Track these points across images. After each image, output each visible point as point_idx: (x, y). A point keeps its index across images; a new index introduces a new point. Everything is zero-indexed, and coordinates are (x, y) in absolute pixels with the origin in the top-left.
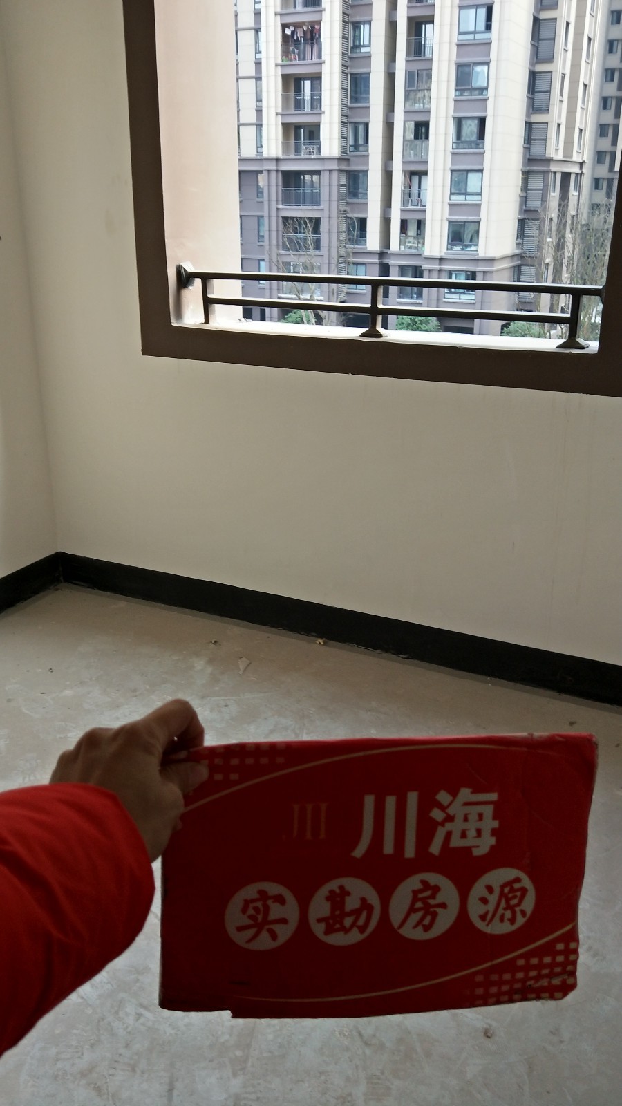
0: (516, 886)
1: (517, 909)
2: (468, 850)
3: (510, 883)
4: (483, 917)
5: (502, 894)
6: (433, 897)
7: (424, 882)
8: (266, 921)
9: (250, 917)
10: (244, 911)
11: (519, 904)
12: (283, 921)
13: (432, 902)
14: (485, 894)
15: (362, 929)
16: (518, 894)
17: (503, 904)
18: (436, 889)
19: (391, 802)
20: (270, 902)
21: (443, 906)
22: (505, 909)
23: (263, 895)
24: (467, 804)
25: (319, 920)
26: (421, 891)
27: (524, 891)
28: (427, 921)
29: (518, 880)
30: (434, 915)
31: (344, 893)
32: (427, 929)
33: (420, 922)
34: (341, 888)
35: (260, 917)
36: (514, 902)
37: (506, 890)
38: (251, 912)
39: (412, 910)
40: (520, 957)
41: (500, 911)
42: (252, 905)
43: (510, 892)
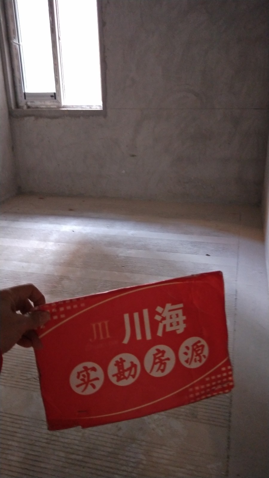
0: (199, 344)
1: (201, 355)
2: (174, 332)
3: (195, 344)
5: (194, 350)
6: (163, 356)
7: (158, 350)
8: (89, 381)
9: (82, 380)
10: (78, 377)
11: (201, 353)
12: (97, 379)
13: (163, 358)
14: (186, 351)
16: (200, 348)
17: (195, 354)
19: (136, 315)
20: (89, 371)
21: (168, 359)
22: (196, 356)
23: (86, 368)
24: (170, 311)
25: (114, 376)
26: (157, 354)
28: (162, 368)
29: (199, 342)
30: (165, 364)
31: (122, 361)
32: (163, 371)
33: (159, 369)
34: (121, 359)
35: (86, 379)
36: (199, 352)
38: (81, 377)
39: (155, 363)
40: (206, 377)
41: (194, 357)
42: (81, 374)
43: (196, 348)
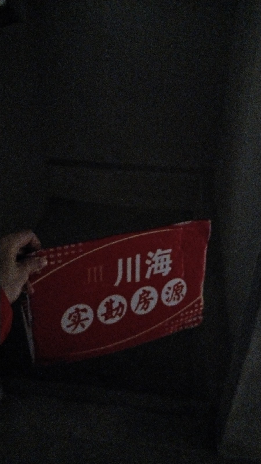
0: (180, 285)
1: (180, 294)
2: (161, 274)
3: (177, 285)
4: (167, 300)
5: (174, 290)
6: (148, 296)
7: (144, 291)
8: (79, 321)
9: (73, 320)
10: (69, 318)
11: (180, 292)
12: (87, 319)
13: (147, 298)
14: (168, 291)
15: (120, 315)
16: (180, 288)
17: (175, 293)
18: (148, 293)
19: (129, 260)
20: (80, 313)
21: (152, 299)
22: (176, 295)
23: (77, 310)
24: (160, 256)
25: (102, 315)
26: (143, 294)
27: (182, 286)
28: (145, 306)
29: (180, 283)
30: (148, 303)
31: (112, 302)
32: (146, 309)
33: (143, 307)
34: (111, 300)
35: (77, 320)
36: (178, 292)
37: (176, 287)
38: (72, 318)
39: (140, 303)
40: (181, 313)
41: (174, 296)
42: (73, 315)
